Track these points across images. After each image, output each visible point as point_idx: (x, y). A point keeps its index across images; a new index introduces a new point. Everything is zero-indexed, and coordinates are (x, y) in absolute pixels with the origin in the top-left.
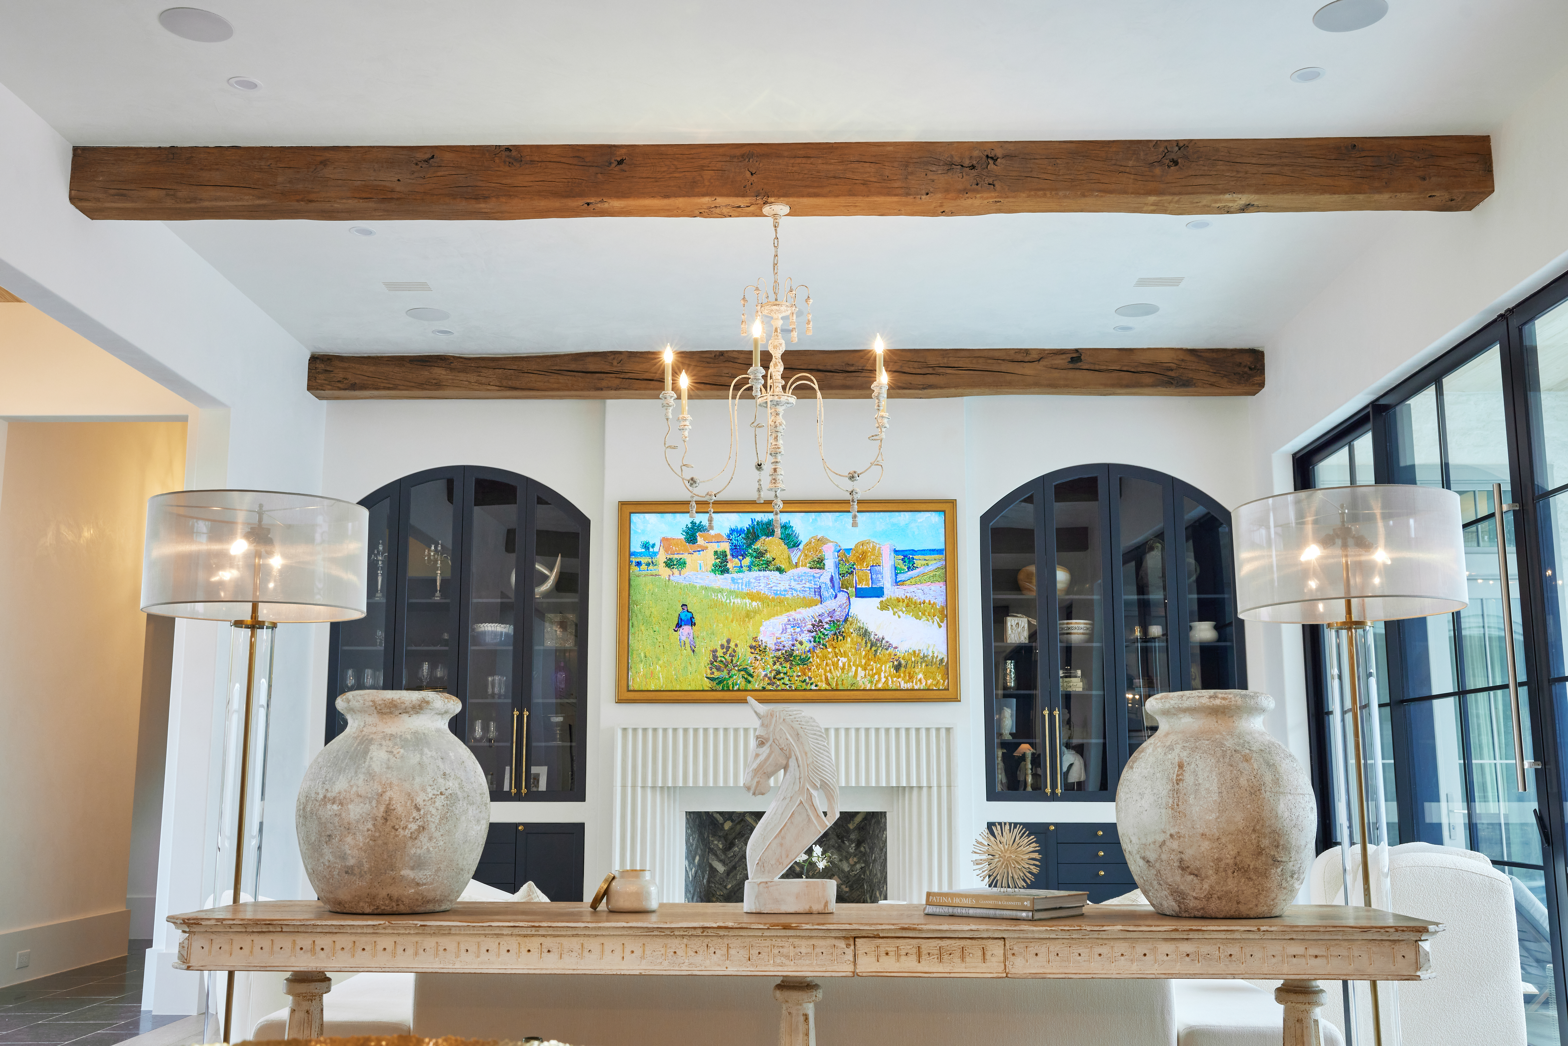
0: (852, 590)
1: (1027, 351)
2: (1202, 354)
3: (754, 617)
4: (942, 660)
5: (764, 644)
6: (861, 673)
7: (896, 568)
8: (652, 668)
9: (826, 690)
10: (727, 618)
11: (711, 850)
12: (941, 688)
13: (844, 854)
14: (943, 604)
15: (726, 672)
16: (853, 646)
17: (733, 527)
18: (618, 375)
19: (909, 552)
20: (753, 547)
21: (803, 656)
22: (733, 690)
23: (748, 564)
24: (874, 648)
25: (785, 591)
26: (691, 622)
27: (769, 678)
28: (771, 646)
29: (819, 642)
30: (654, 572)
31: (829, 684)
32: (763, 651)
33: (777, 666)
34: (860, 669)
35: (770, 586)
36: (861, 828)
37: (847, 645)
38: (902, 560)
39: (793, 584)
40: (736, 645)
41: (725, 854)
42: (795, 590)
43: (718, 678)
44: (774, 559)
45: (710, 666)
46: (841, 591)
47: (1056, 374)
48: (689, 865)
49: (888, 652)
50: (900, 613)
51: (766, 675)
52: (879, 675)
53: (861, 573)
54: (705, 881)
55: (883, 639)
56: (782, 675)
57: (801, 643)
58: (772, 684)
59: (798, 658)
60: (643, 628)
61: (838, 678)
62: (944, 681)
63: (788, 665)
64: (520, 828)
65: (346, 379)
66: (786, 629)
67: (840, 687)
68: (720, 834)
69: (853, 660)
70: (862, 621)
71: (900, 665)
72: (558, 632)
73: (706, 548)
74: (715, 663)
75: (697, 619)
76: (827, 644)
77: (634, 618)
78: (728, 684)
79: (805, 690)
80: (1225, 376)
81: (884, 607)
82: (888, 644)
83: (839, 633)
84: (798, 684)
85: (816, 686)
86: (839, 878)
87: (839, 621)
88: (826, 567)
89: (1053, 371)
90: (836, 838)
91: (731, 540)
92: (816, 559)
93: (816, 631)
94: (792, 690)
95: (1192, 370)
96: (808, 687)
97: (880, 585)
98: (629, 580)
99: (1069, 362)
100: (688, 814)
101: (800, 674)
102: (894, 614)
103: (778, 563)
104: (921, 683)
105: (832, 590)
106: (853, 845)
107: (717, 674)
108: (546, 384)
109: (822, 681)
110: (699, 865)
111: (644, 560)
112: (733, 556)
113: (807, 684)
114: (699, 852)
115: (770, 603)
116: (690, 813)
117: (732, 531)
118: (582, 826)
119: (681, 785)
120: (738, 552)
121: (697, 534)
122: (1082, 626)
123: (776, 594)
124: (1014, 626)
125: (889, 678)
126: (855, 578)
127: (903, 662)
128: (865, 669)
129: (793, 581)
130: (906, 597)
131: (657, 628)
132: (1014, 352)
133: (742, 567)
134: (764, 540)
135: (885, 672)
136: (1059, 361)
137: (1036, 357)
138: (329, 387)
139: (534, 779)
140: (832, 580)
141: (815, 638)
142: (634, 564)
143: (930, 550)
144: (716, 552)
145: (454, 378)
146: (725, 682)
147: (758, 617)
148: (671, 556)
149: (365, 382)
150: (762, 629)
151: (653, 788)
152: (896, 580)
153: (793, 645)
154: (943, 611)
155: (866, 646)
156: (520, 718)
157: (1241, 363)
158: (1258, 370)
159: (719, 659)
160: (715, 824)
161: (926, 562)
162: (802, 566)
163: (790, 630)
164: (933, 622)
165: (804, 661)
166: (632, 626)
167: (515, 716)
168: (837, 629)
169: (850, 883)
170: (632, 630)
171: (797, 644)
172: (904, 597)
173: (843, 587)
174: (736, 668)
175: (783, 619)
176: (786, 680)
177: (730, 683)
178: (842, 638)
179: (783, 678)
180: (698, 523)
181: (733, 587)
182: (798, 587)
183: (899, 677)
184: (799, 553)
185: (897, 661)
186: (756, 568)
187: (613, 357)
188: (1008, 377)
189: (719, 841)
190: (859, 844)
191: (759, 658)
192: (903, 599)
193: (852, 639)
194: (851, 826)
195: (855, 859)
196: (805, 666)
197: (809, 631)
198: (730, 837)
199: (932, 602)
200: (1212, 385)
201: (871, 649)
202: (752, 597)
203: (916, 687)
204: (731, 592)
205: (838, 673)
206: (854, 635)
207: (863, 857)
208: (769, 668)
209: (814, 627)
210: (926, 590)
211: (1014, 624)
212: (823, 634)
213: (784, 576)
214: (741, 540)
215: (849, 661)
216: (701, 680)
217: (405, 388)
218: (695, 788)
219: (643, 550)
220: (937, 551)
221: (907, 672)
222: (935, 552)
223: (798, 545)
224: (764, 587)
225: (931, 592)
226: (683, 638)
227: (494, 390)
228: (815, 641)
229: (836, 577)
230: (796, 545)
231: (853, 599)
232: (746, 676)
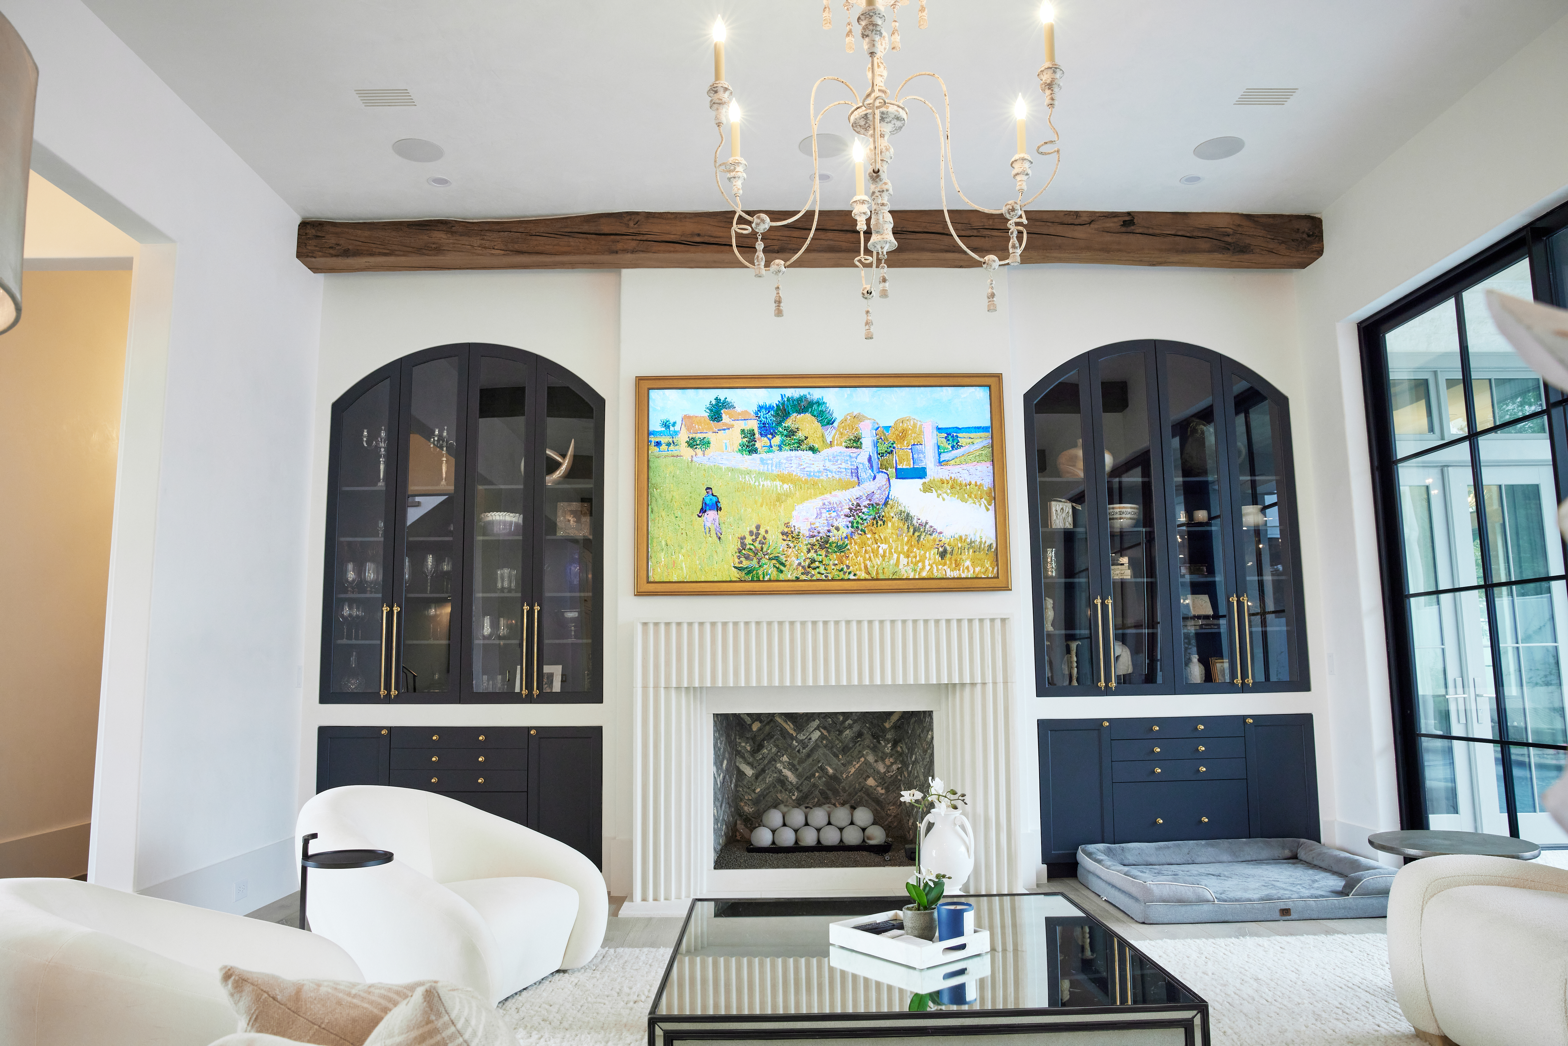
0: (892, 471)
1: (1077, 214)
2: (1258, 219)
3: (785, 501)
4: (990, 546)
5: (797, 530)
6: (903, 560)
7: (939, 447)
8: (674, 557)
9: (865, 580)
10: (756, 502)
11: (738, 753)
12: (990, 576)
13: (880, 754)
14: (991, 486)
15: (755, 561)
16: (894, 531)
17: (761, 404)
18: (635, 238)
19: (952, 430)
20: (784, 425)
21: (840, 543)
22: (764, 581)
23: (778, 443)
24: (917, 534)
25: (819, 472)
26: (717, 507)
27: (803, 567)
28: (804, 532)
29: (857, 528)
30: (675, 453)
31: (868, 573)
32: (796, 538)
33: (812, 554)
34: (902, 556)
35: (802, 467)
36: (897, 727)
37: (888, 530)
38: (946, 438)
39: (828, 464)
40: (767, 532)
41: (752, 756)
42: (830, 471)
43: (746, 568)
44: (806, 438)
45: (738, 554)
46: (880, 472)
47: (1108, 238)
48: (717, 771)
49: (932, 537)
50: (945, 496)
51: (800, 564)
52: (924, 562)
53: (901, 452)
54: (732, 786)
55: (927, 523)
56: (817, 564)
57: (838, 529)
58: (807, 573)
59: (834, 545)
60: (664, 514)
61: (878, 566)
62: (993, 568)
63: (823, 552)
64: (532, 732)
65: (338, 245)
66: (821, 513)
67: (881, 576)
68: (748, 735)
69: (894, 545)
70: (904, 505)
71: (945, 551)
72: (572, 522)
73: (732, 426)
74: (743, 551)
75: (722, 505)
76: (866, 530)
77: (654, 502)
78: (757, 574)
79: (842, 580)
80: (1283, 242)
81: (927, 489)
82: (932, 529)
83: (879, 517)
84: (835, 573)
85: (855, 575)
86: (875, 780)
87: (879, 505)
88: (864, 446)
89: (1105, 234)
90: (871, 738)
91: (759, 417)
92: (852, 437)
93: (853, 516)
94: (829, 580)
95: (1249, 236)
96: (846, 577)
97: (922, 465)
98: (648, 461)
99: (1122, 225)
100: (716, 716)
101: (836, 562)
102: (938, 497)
103: (810, 442)
104: (968, 571)
105: (870, 471)
106: (890, 745)
107: (745, 563)
108: (555, 247)
109: (861, 570)
110: (727, 769)
111: (664, 440)
112: (761, 435)
113: (845, 573)
114: (727, 755)
115: (803, 485)
116: (717, 714)
117: (761, 408)
118: (600, 729)
119: (709, 685)
120: (767, 430)
121: (722, 411)
122: (1129, 510)
123: (809, 475)
124: (1059, 511)
125: (934, 566)
126: (895, 457)
127: (949, 548)
128: (908, 557)
129: (827, 461)
130: (951, 478)
131: (679, 514)
132: (1063, 214)
133: (771, 447)
134: (795, 417)
135: (930, 559)
136: (1110, 224)
137: (1088, 220)
138: (320, 253)
139: (548, 678)
140: (870, 460)
141: (852, 523)
142: (653, 444)
143: (975, 428)
144: (743, 431)
145: (455, 241)
146: (755, 572)
147: (790, 500)
148: (694, 436)
149: (359, 248)
150: (795, 513)
151: (678, 688)
152: (939, 460)
153: (829, 531)
154: (991, 493)
155: (908, 531)
156: (531, 613)
157: (1298, 229)
158: (1317, 236)
159: (748, 547)
160: (743, 725)
161: (972, 440)
162: (837, 445)
163: (825, 515)
164: (980, 505)
165: (841, 548)
166: (652, 512)
167: (525, 611)
168: (876, 513)
169: (886, 785)
170: (651, 516)
171: (833, 529)
172: (948, 478)
173: (882, 468)
174: (767, 557)
175: (817, 502)
176: (822, 569)
177: (760, 572)
178: (882, 522)
179: (818, 567)
180: (722, 399)
181: (762, 468)
182: (834, 468)
183: (945, 564)
184: (834, 431)
185: (942, 547)
186: (787, 448)
187: (629, 217)
188: (1059, 240)
189: (746, 743)
190: (895, 744)
191: (792, 545)
192: (947, 480)
193: (893, 524)
194: (887, 725)
195: (892, 760)
196: (843, 554)
197: (846, 516)
198: (759, 739)
199: (978, 483)
200: (1271, 251)
201: (913, 534)
202: (783, 479)
203: (963, 576)
204: (760, 474)
205: (878, 561)
206: (895, 519)
207: (900, 757)
208: (803, 556)
209: (851, 511)
210: (972, 470)
211: (1059, 509)
212: (862, 519)
213: (817, 455)
214: (770, 418)
215: (890, 548)
216: (728, 570)
217: (402, 253)
218: (725, 688)
219: (663, 429)
220: (983, 428)
221: (953, 559)
222: (981, 430)
223: (833, 423)
224: (797, 468)
225: (978, 473)
226: (708, 524)
227: (499, 255)
228: (852, 527)
229: (875, 457)
230: (831, 422)
231: (893, 481)
232: (777, 565)
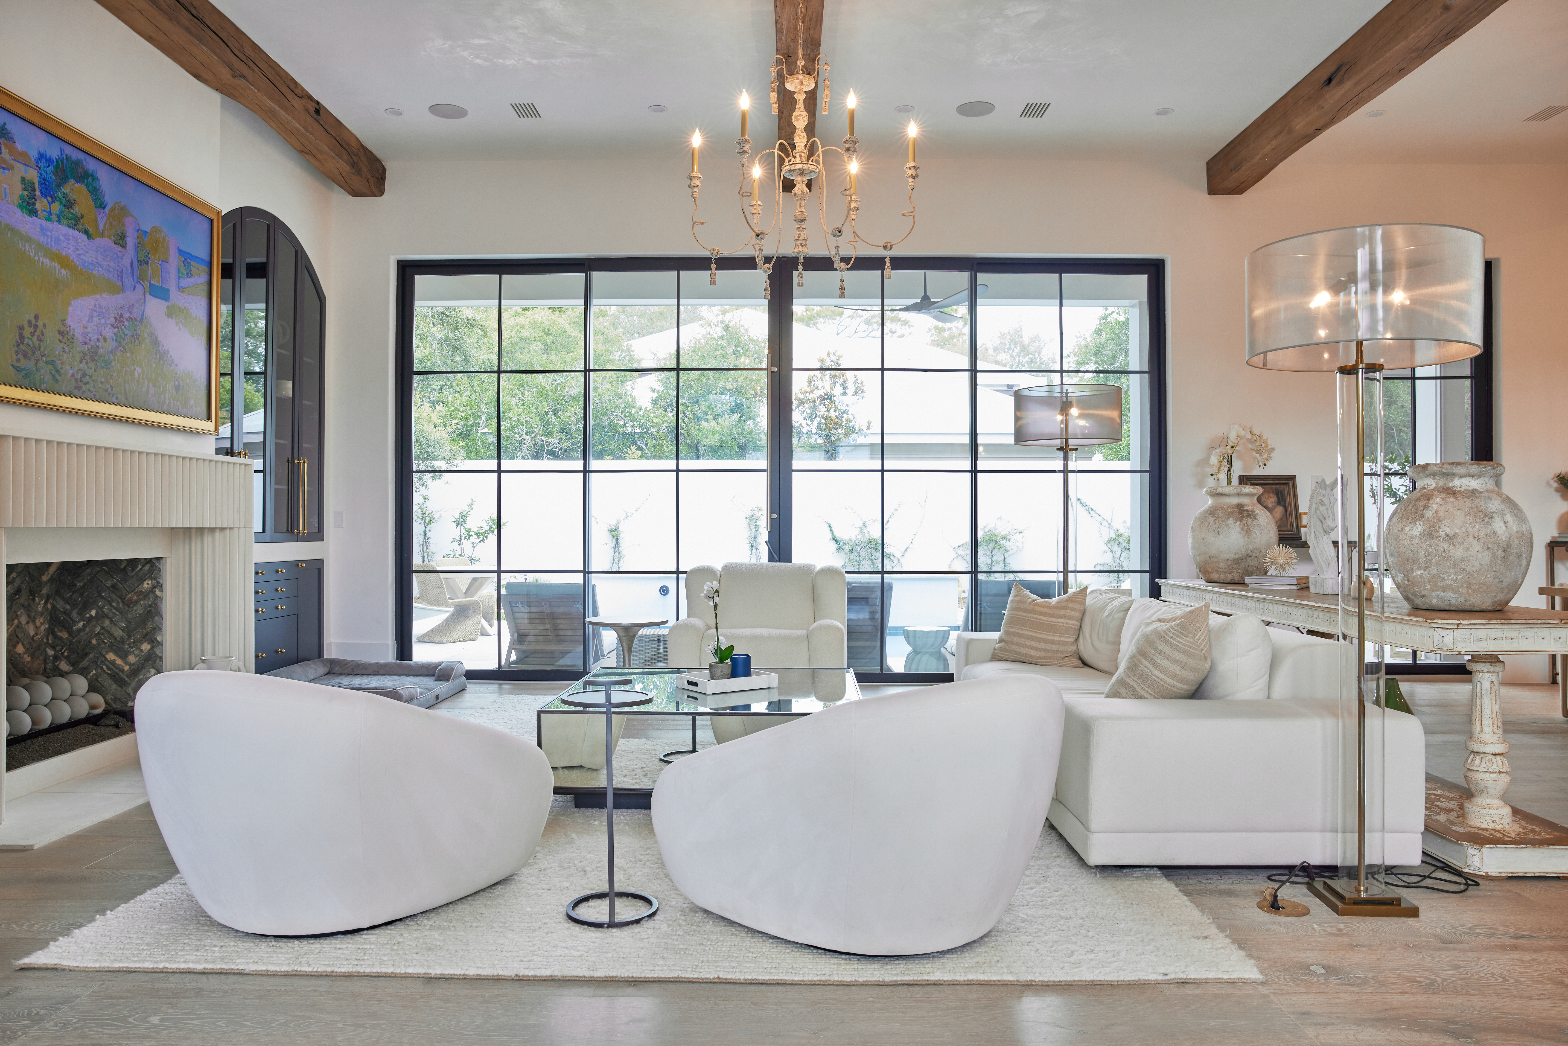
0: (147, 285)
3: (62, 290)
5: (72, 332)
7: (179, 271)
10: (35, 283)
15: (32, 362)
16: (146, 355)
17: (41, 151)
19: (189, 255)
20: (62, 190)
21: (107, 357)
22: (38, 389)
23: (58, 212)
24: (161, 362)
25: (92, 264)
27: (76, 379)
28: (78, 336)
29: (120, 342)
31: (126, 398)
32: (71, 341)
33: (84, 365)
34: (151, 385)
35: (78, 252)
37: (142, 352)
38: (184, 262)
39: (100, 257)
40: (44, 326)
42: (101, 267)
43: (24, 370)
44: (82, 216)
45: (16, 349)
46: (138, 282)
49: (171, 369)
51: (73, 375)
55: (168, 352)
56: (87, 378)
57: (105, 340)
58: (79, 388)
59: (102, 358)
61: (134, 392)
63: (93, 365)
66: (93, 316)
69: (146, 372)
70: (154, 327)
71: (179, 386)
73: (12, 167)
74: (21, 346)
76: (126, 346)
78: (35, 381)
80: (373, 176)
81: (169, 314)
82: (172, 360)
83: (136, 335)
84: (102, 392)
85: (117, 398)
87: (136, 320)
88: (128, 247)
91: (39, 168)
92: (119, 232)
93: (117, 327)
94: (96, 400)
95: (362, 161)
96: (110, 399)
97: (167, 286)
99: (314, 111)
101: (103, 380)
102: (176, 325)
103: (85, 222)
104: (193, 411)
105: (131, 278)
106: (42, 602)
107: (23, 363)
109: (121, 393)
112: (41, 193)
113: (109, 394)
115: (78, 276)
117: (41, 156)
120: (46, 189)
123: (84, 265)
125: (172, 400)
126: (149, 270)
127: (181, 383)
128: (155, 387)
129: (99, 253)
130: (186, 309)
133: (51, 214)
134: (73, 185)
135: (170, 394)
136: (310, 106)
137: (300, 93)
140: (132, 265)
141: (116, 336)
143: (199, 258)
144: (23, 179)
146: (32, 378)
147: (66, 291)
150: (71, 310)
152: (178, 285)
153: (98, 340)
155: (156, 358)
159: (26, 341)
161: (198, 271)
162: (108, 236)
163: (96, 319)
164: (200, 342)
165: (107, 364)
168: (134, 330)
171: (101, 339)
172: (183, 307)
173: (141, 278)
175: (90, 302)
176: (91, 386)
177: (37, 378)
178: (138, 342)
179: (88, 383)
180: (2, 123)
181: (41, 238)
182: (104, 264)
183: (178, 400)
184: (105, 218)
185: (177, 381)
186: (65, 222)
191: (67, 349)
192: (184, 311)
193: (146, 346)
197: (112, 326)
199: (199, 319)
200: (368, 180)
201: (159, 361)
202: (61, 261)
204: (39, 246)
205: (134, 386)
206: (148, 341)
209: (116, 321)
210: (196, 304)
212: (124, 333)
213: (91, 243)
214: (49, 173)
215: (143, 373)
216: (6, 368)
221: (183, 395)
222: (203, 262)
223: (104, 208)
224: (73, 251)
225: (199, 308)
228: (116, 341)
229: (136, 263)
230: (102, 206)
231: (148, 297)
232: (53, 372)
